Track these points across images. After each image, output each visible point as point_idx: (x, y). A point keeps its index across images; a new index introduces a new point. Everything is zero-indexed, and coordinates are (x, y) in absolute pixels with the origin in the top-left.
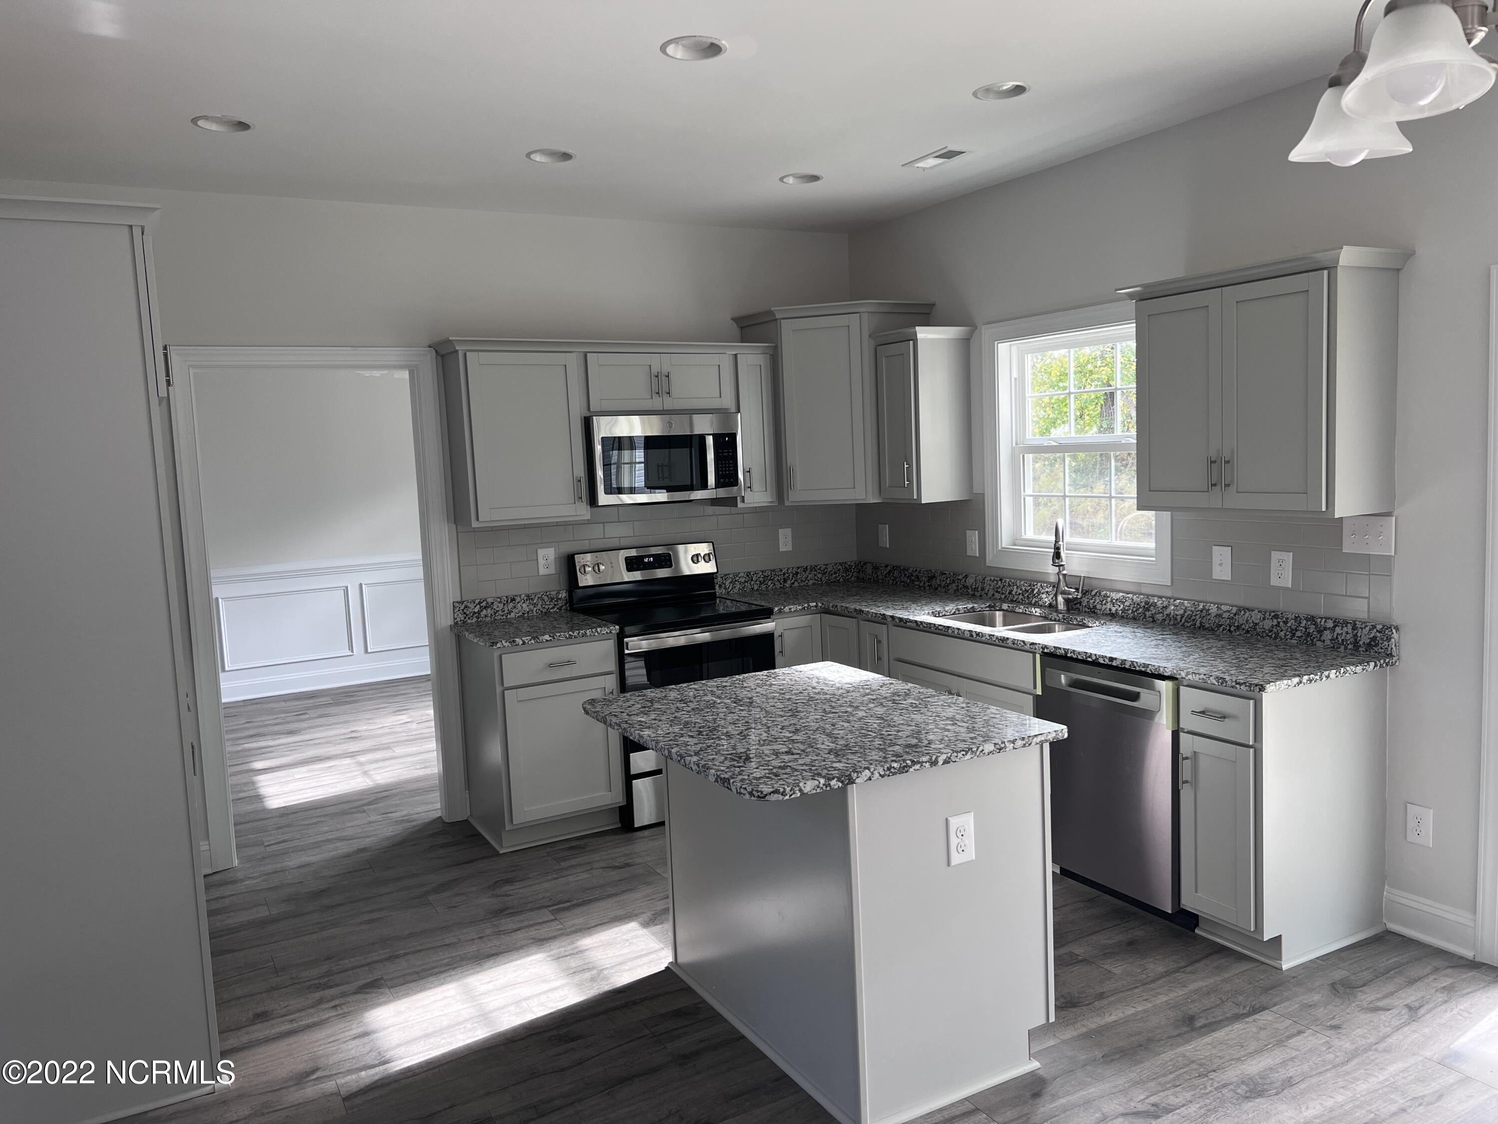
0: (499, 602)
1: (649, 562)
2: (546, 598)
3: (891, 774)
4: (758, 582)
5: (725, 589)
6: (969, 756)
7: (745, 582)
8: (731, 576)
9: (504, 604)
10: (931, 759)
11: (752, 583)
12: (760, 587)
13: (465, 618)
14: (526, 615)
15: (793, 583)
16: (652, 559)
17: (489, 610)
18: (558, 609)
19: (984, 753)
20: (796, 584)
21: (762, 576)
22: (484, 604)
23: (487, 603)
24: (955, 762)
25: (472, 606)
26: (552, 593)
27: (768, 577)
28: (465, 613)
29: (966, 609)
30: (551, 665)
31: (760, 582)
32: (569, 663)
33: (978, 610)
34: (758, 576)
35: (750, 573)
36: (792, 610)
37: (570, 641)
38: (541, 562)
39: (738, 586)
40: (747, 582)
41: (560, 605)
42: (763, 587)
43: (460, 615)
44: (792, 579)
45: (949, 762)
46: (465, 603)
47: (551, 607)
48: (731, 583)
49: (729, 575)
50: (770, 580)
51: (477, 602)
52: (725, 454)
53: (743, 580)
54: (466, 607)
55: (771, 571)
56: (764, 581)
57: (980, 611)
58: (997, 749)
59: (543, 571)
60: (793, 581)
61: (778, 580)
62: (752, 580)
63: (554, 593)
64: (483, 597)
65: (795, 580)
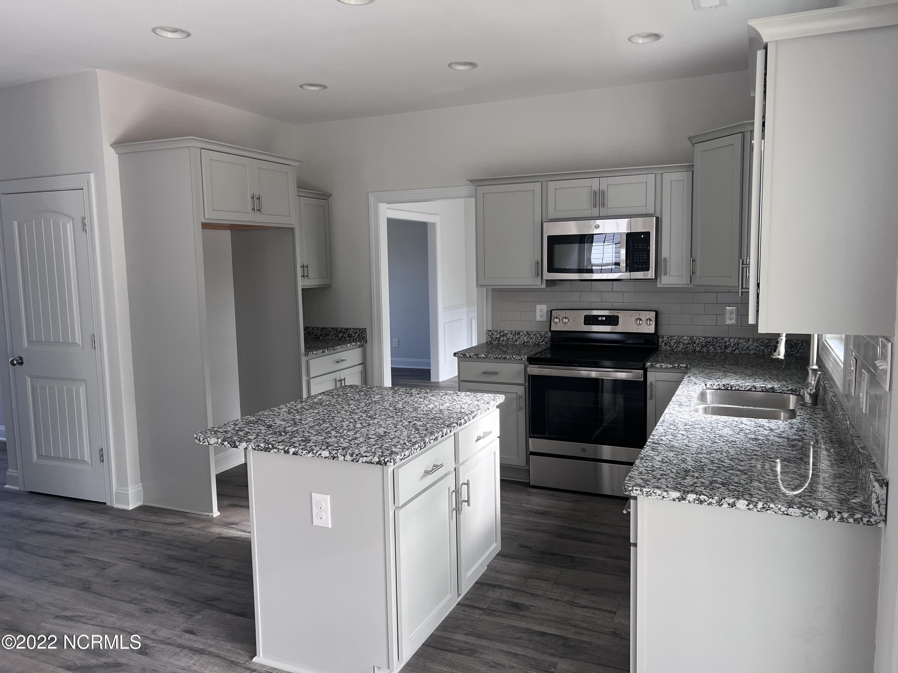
0: (511, 334)
1: (602, 320)
2: (538, 336)
3: (259, 450)
4: (699, 345)
5: (670, 346)
6: (310, 455)
7: (688, 344)
8: (676, 338)
9: (513, 336)
10: (284, 448)
11: (695, 345)
12: (701, 349)
13: (492, 340)
14: (525, 344)
15: (734, 351)
16: (604, 318)
17: (505, 337)
18: (545, 343)
19: (322, 457)
20: (737, 351)
21: (704, 341)
22: (502, 334)
23: (504, 333)
24: (301, 455)
25: (496, 334)
26: (542, 332)
27: (710, 342)
28: (492, 337)
29: (763, 389)
30: (485, 373)
31: (702, 345)
32: (496, 373)
33: (778, 391)
34: (701, 341)
35: (693, 337)
36: (663, 367)
37: (496, 361)
38: (538, 313)
39: (681, 346)
40: (690, 344)
41: (547, 341)
42: (705, 350)
43: (489, 338)
44: (733, 347)
45: (297, 455)
46: (492, 331)
47: (541, 341)
48: (675, 343)
49: (674, 336)
50: (712, 345)
51: (499, 332)
52: (640, 247)
53: (686, 342)
54: (492, 334)
55: (713, 338)
56: (706, 345)
57: (780, 392)
58: (332, 456)
59: (538, 318)
60: (734, 349)
61: (719, 346)
62: (695, 343)
63: (543, 333)
64: (502, 329)
65: (736, 348)
